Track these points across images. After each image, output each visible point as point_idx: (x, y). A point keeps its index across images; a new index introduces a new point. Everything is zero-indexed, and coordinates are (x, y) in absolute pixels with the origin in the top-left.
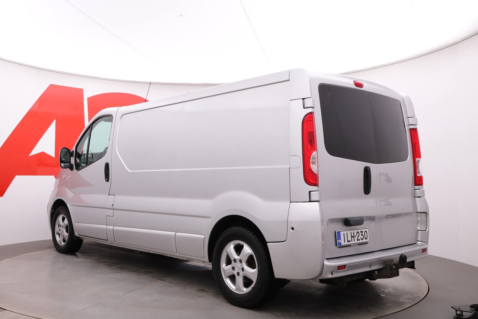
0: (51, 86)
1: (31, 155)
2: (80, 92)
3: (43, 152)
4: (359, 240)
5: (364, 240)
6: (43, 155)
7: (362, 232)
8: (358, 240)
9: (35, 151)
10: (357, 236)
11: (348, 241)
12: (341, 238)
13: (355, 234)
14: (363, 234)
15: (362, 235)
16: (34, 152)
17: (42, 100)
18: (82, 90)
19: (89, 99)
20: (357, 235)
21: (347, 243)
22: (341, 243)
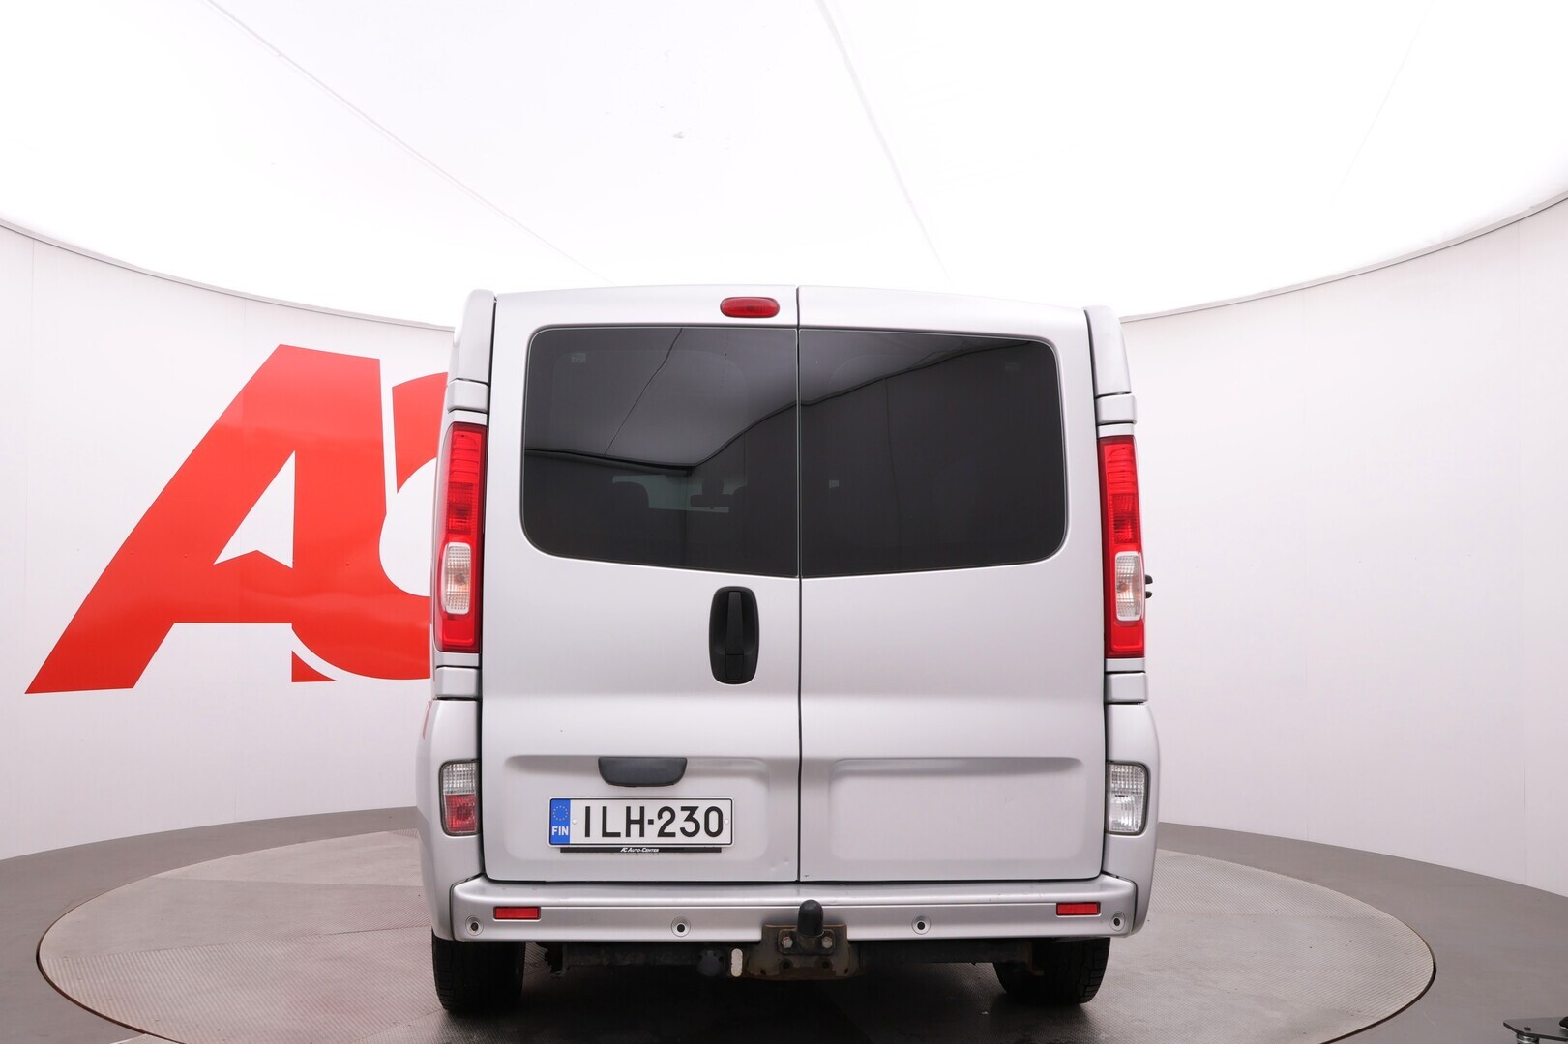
0: (283, 351)
1: (218, 561)
2: (371, 367)
3: (257, 554)
4: (673, 835)
5: (702, 838)
6: (256, 561)
7: (693, 810)
8: (661, 834)
9: (233, 549)
10: (659, 824)
11: (605, 834)
12: (573, 821)
13: (648, 815)
14: (699, 816)
15: (689, 818)
16: (229, 552)
17: (253, 395)
18: (378, 360)
19: (399, 391)
20: (660, 816)
21: (596, 838)
22: (567, 838)
